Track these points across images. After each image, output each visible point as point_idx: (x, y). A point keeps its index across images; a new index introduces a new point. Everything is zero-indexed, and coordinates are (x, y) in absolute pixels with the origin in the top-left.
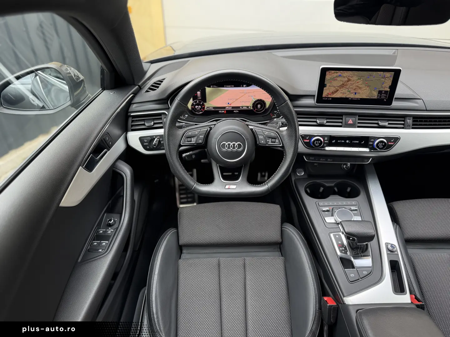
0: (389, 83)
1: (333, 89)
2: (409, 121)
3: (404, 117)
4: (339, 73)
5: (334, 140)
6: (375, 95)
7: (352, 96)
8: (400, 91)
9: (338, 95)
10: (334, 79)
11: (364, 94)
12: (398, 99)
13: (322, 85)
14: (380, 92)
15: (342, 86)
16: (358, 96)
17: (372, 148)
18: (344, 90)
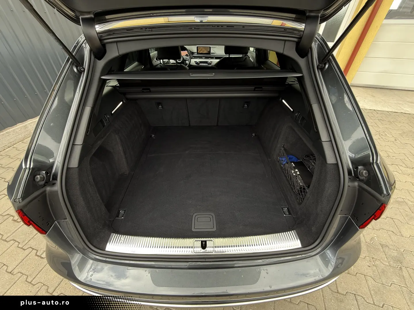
0: (209, 49)
1: (199, 51)
2: (214, 58)
3: (213, 57)
4: (200, 47)
5: (201, 62)
6: (207, 52)
7: (203, 52)
8: (212, 51)
9: (200, 52)
10: (199, 49)
11: (205, 52)
12: (212, 53)
13: (197, 50)
14: (208, 51)
15: (201, 50)
16: (204, 52)
17: (208, 64)
18: (201, 51)
